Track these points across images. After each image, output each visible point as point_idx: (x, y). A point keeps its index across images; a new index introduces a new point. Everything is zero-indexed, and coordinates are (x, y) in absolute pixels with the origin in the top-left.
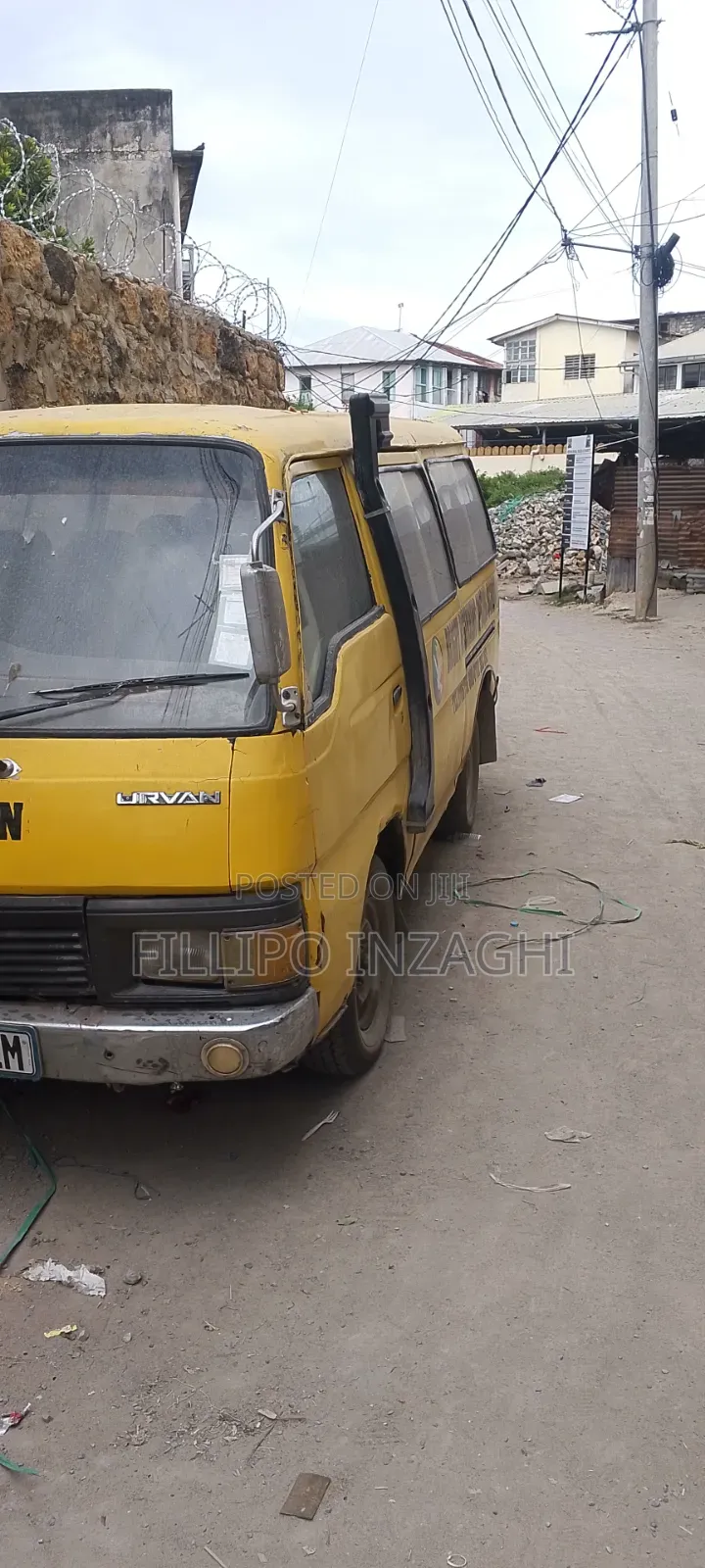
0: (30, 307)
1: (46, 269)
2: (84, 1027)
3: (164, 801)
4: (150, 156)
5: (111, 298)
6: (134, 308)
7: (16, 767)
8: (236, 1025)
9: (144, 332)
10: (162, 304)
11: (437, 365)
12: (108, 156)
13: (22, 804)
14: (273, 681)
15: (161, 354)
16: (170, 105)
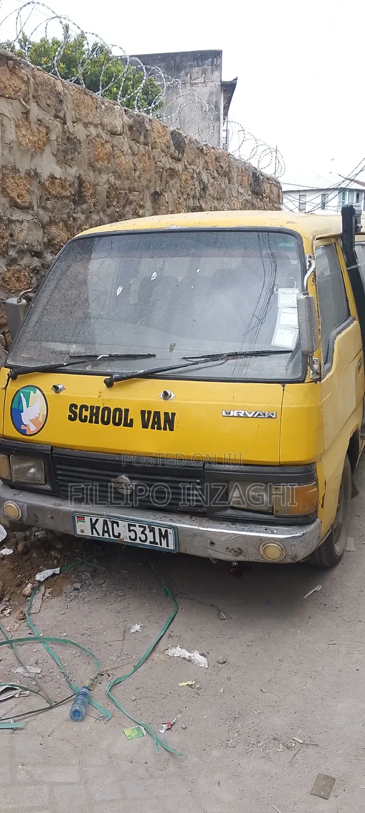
0: (163, 162)
1: (172, 142)
2: (200, 528)
3: (247, 415)
4: (210, 84)
5: (201, 157)
6: (212, 162)
7: (173, 395)
8: (281, 534)
9: (216, 174)
10: (225, 159)
11: (351, 190)
12: (188, 85)
13: (175, 413)
14: (310, 355)
15: (223, 186)
16: (221, 58)
